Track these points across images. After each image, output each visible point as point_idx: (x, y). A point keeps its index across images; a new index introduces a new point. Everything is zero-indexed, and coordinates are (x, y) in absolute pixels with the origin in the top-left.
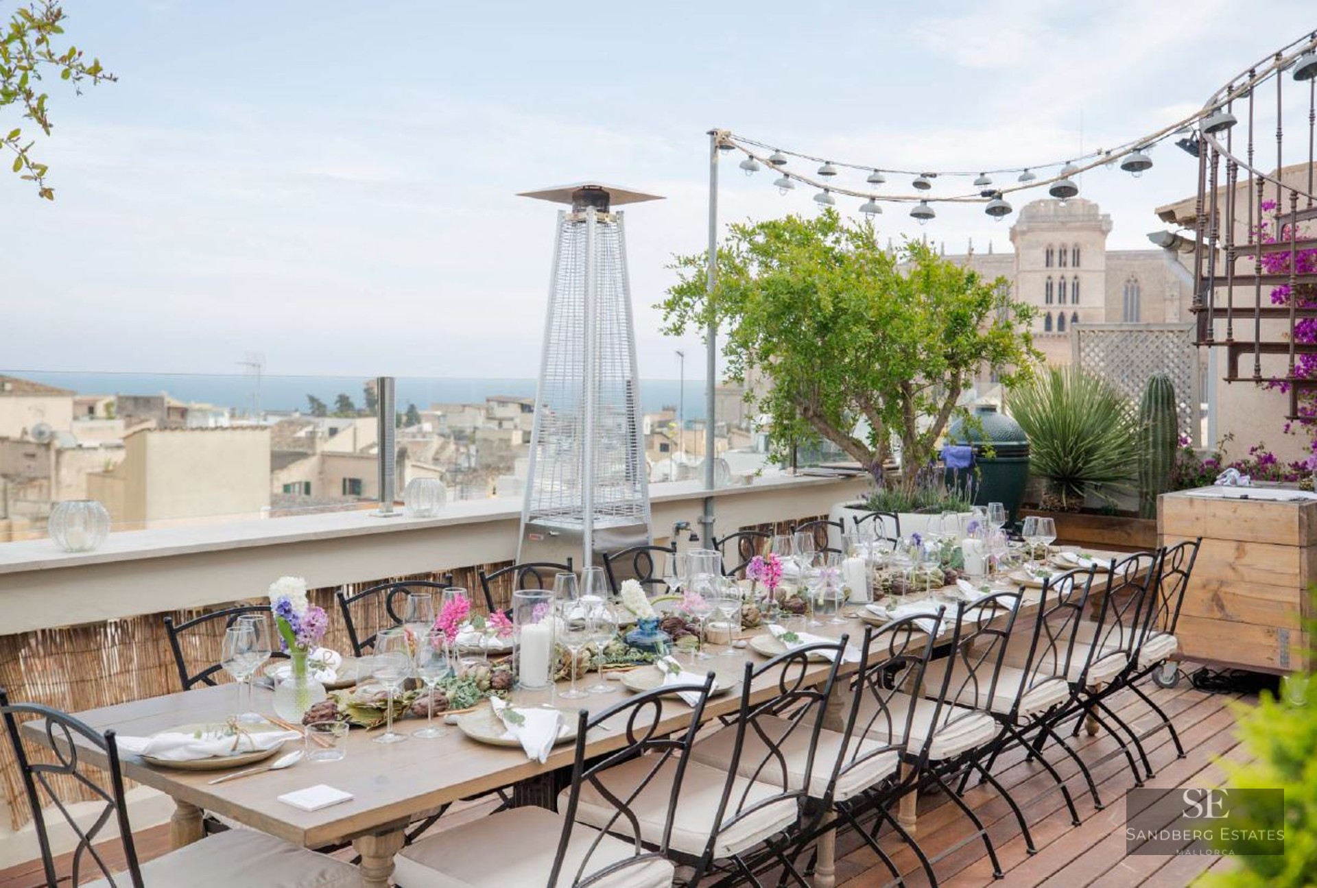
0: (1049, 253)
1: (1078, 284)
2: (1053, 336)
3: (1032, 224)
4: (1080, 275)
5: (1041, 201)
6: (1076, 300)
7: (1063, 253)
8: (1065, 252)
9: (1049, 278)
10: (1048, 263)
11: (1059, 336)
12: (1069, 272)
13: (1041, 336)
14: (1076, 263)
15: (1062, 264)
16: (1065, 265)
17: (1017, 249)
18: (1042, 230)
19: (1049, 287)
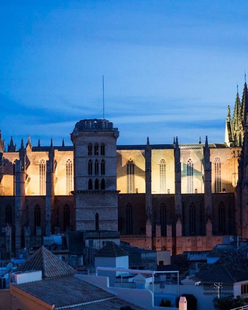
0: (90, 148)
1: (104, 164)
2: (93, 192)
3: (81, 132)
4: (105, 159)
5: (85, 120)
6: (103, 172)
7: (96, 148)
8: (97, 147)
9: (90, 161)
10: (90, 153)
11: (96, 192)
12: (100, 158)
13: (87, 192)
14: (103, 153)
15: (96, 154)
16: (98, 154)
17: (74, 145)
18: (86, 135)
19: (90, 165)
